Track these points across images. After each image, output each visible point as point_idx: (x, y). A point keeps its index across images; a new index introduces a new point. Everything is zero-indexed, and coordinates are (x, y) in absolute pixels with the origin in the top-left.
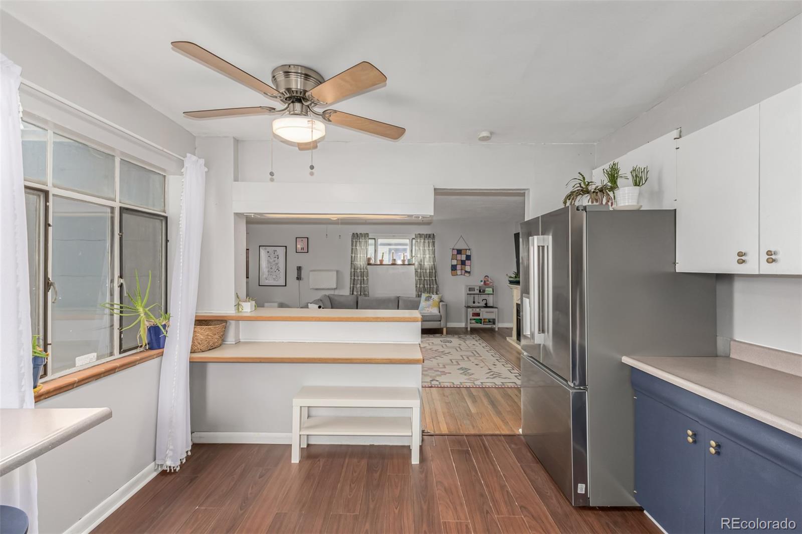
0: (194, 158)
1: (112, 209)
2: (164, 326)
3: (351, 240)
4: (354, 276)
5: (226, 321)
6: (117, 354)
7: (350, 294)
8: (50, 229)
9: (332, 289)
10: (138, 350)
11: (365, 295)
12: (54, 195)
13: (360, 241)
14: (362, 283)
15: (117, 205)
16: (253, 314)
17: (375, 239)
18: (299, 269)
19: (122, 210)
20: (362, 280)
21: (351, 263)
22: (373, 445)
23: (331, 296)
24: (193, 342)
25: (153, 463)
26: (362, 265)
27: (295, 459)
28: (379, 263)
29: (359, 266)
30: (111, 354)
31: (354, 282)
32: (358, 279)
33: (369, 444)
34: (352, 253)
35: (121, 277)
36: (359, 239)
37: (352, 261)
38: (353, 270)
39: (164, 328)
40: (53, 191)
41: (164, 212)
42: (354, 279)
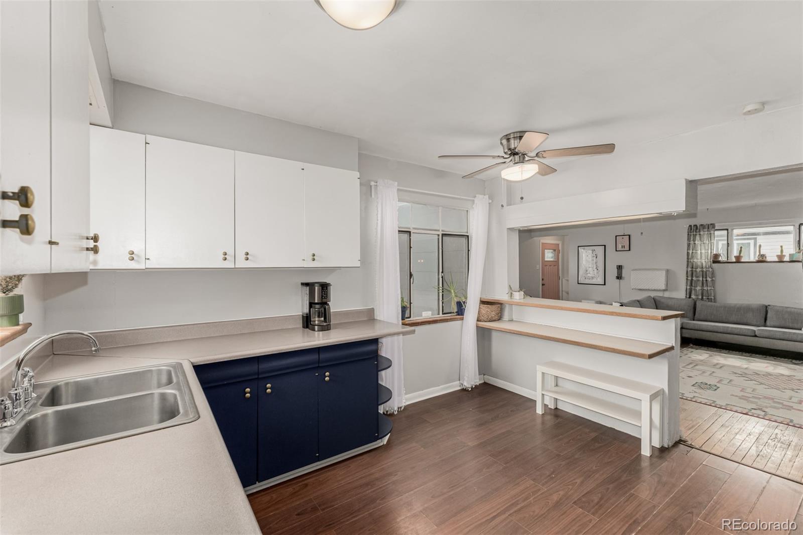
0: (481, 196)
1: (438, 235)
2: (464, 302)
3: (687, 233)
4: (692, 277)
5: (501, 304)
6: (441, 315)
7: (686, 297)
8: (412, 249)
9: (660, 290)
10: (452, 314)
11: (709, 300)
12: (413, 233)
13: (700, 234)
14: (705, 285)
15: (440, 233)
16: (522, 301)
17: (727, 230)
18: (620, 268)
19: (443, 235)
20: (705, 281)
21: (688, 261)
22: (614, 429)
23: (657, 298)
24: (479, 314)
25: (458, 382)
26: (704, 263)
27: (539, 410)
28: (734, 260)
29: (699, 264)
30: (439, 314)
31: (691, 283)
32: (698, 280)
33: (609, 426)
34: (688, 249)
35: (442, 272)
36: (700, 231)
37: (688, 259)
38: (689, 269)
39: (464, 304)
40: (412, 231)
41: (467, 233)
42: (692, 279)
